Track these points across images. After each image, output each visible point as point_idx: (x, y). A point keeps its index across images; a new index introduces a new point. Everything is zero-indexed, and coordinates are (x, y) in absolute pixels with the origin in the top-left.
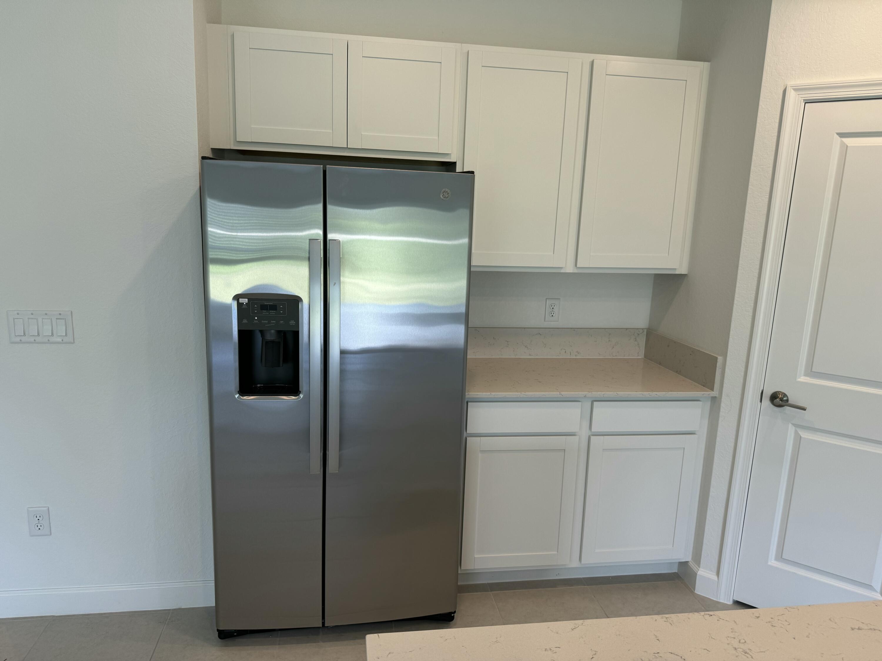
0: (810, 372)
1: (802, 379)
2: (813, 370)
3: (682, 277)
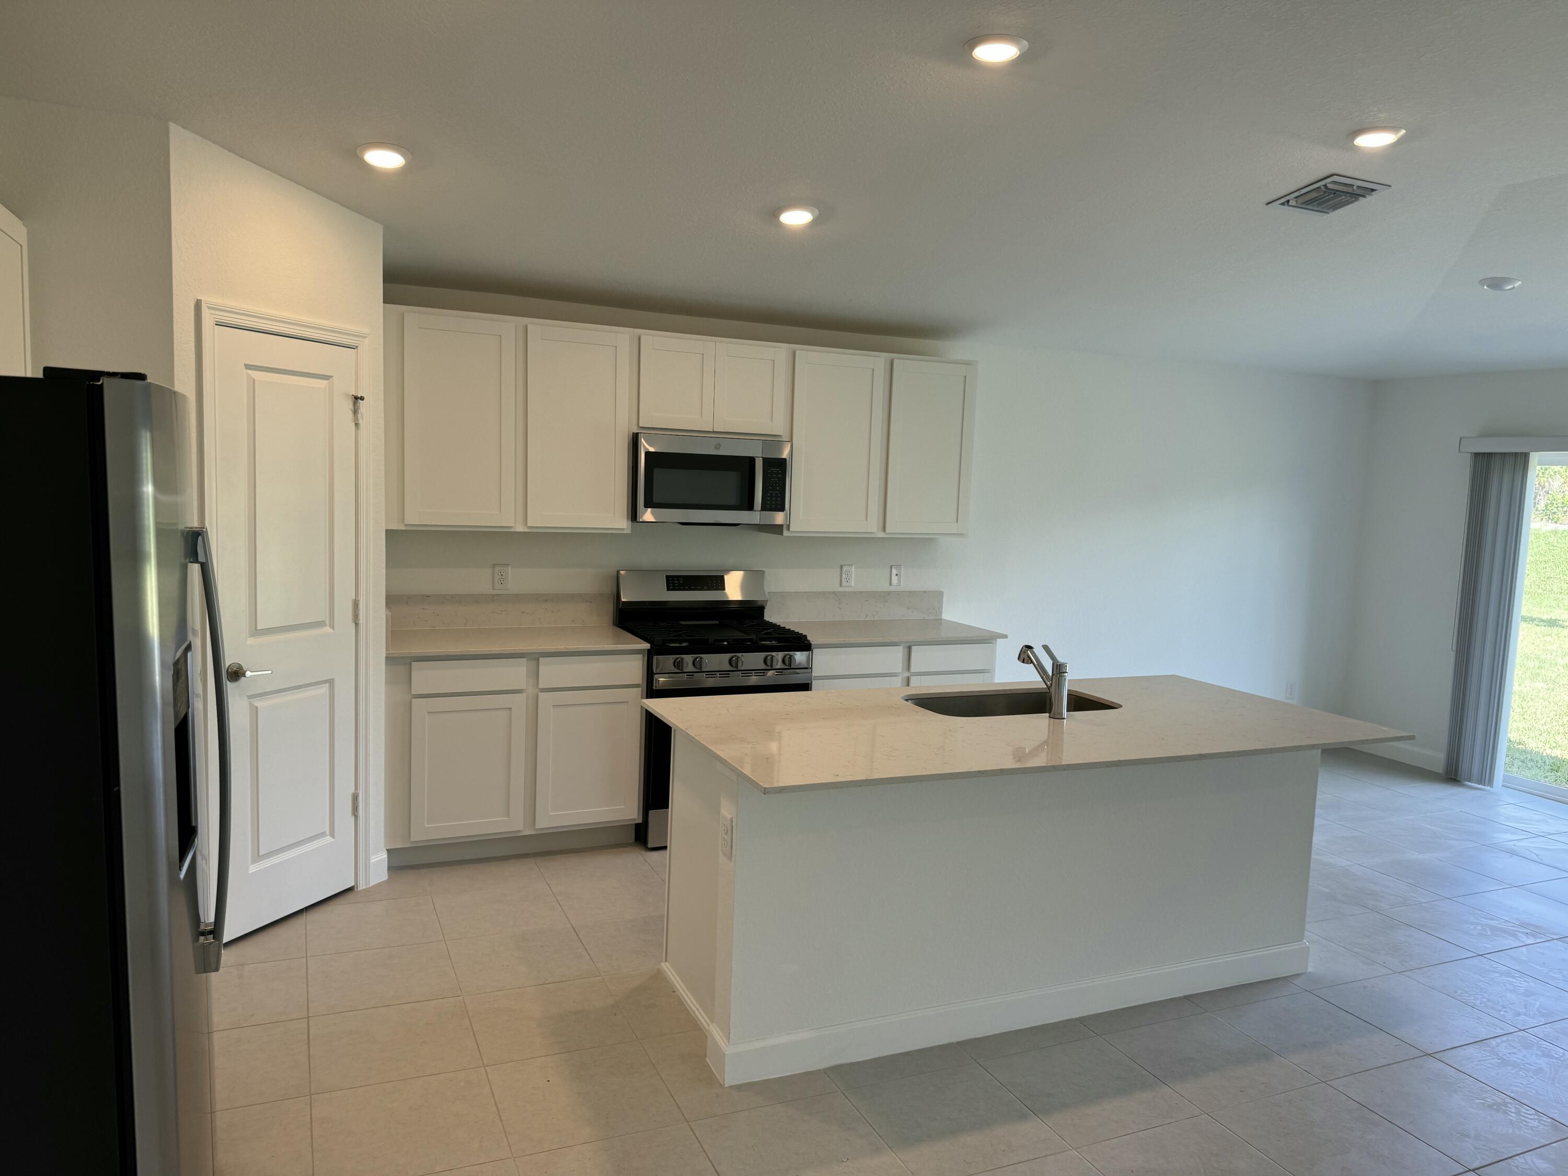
0: (254, 632)
1: (250, 641)
2: (257, 629)
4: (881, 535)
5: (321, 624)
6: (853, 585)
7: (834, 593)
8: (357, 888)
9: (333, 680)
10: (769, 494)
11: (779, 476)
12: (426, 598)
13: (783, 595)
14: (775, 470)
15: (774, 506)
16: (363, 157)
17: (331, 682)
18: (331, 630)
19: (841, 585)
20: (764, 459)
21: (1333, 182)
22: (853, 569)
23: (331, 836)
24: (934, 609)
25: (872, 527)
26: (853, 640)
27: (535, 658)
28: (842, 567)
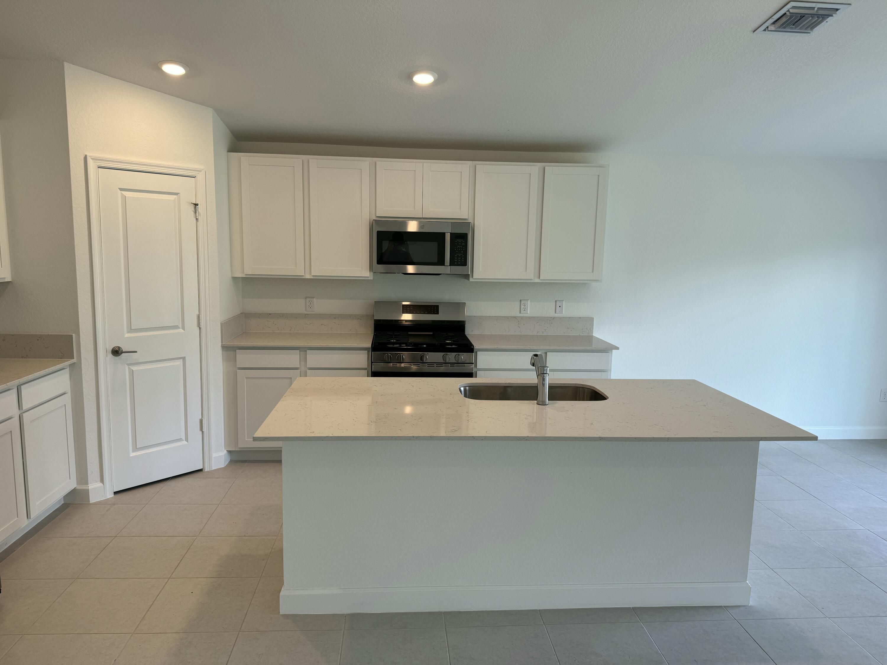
0: (131, 330)
1: (127, 335)
2: (132, 329)
3: (8, 283)
4: (537, 280)
5: (176, 327)
6: (529, 313)
7: (515, 317)
8: (204, 470)
9: (185, 357)
10: (456, 256)
11: (463, 244)
12: (270, 315)
13: (482, 318)
14: (460, 240)
15: (459, 263)
16: (161, 68)
17: (184, 359)
18: (183, 331)
19: (520, 313)
20: (451, 233)
21: (793, 7)
22: (529, 302)
23: (186, 441)
24: (587, 329)
25: (530, 275)
26: (503, 347)
27: (303, 350)
28: (521, 301)
